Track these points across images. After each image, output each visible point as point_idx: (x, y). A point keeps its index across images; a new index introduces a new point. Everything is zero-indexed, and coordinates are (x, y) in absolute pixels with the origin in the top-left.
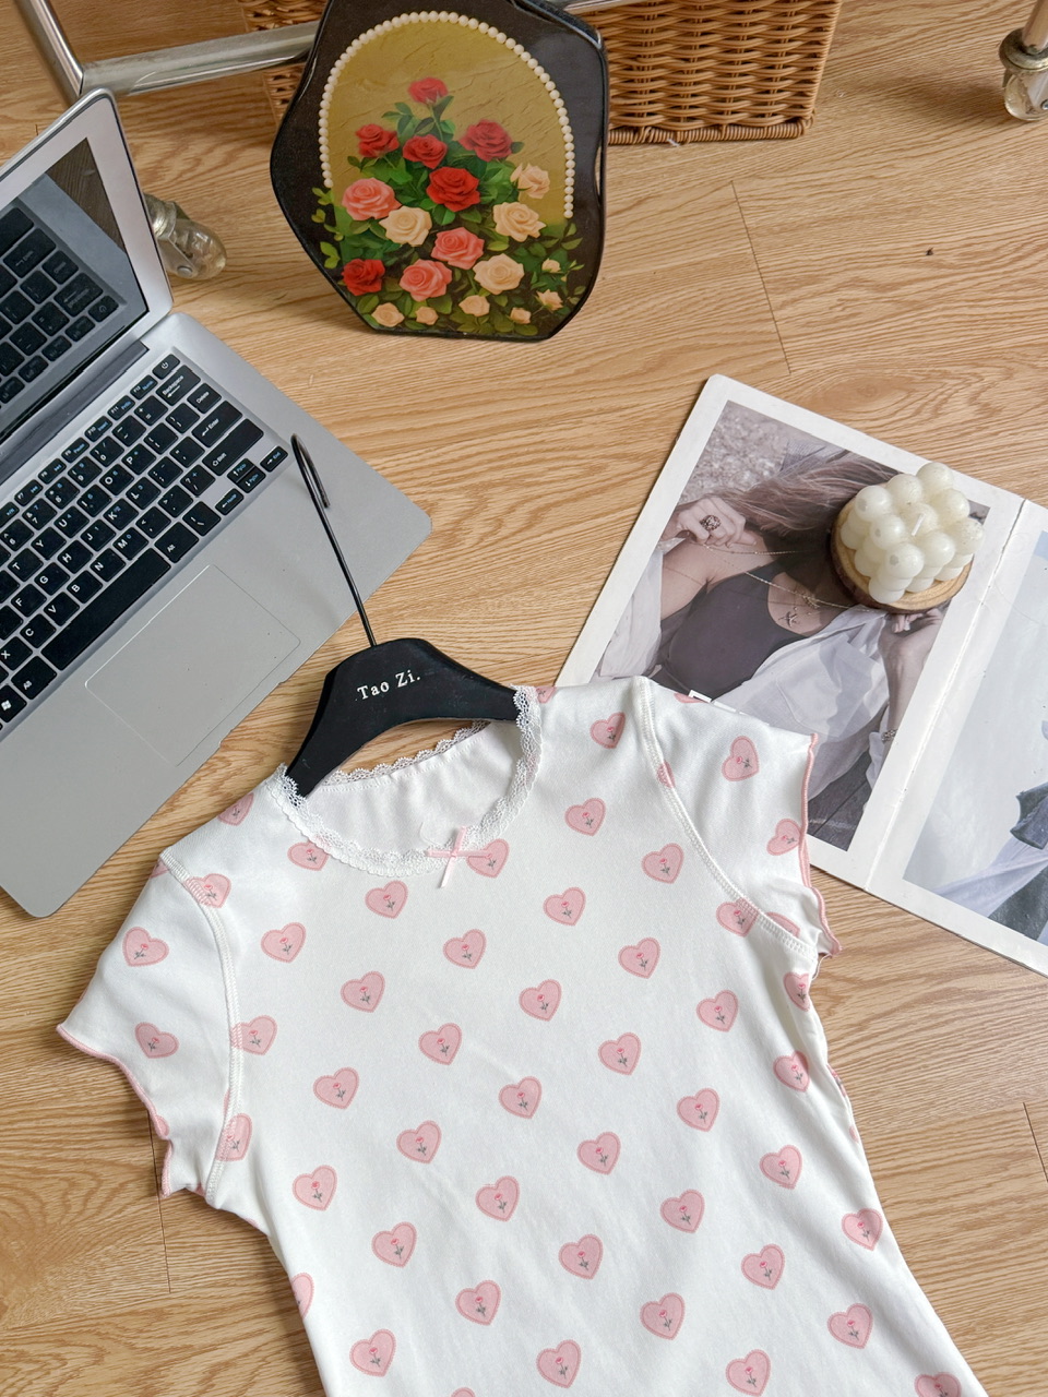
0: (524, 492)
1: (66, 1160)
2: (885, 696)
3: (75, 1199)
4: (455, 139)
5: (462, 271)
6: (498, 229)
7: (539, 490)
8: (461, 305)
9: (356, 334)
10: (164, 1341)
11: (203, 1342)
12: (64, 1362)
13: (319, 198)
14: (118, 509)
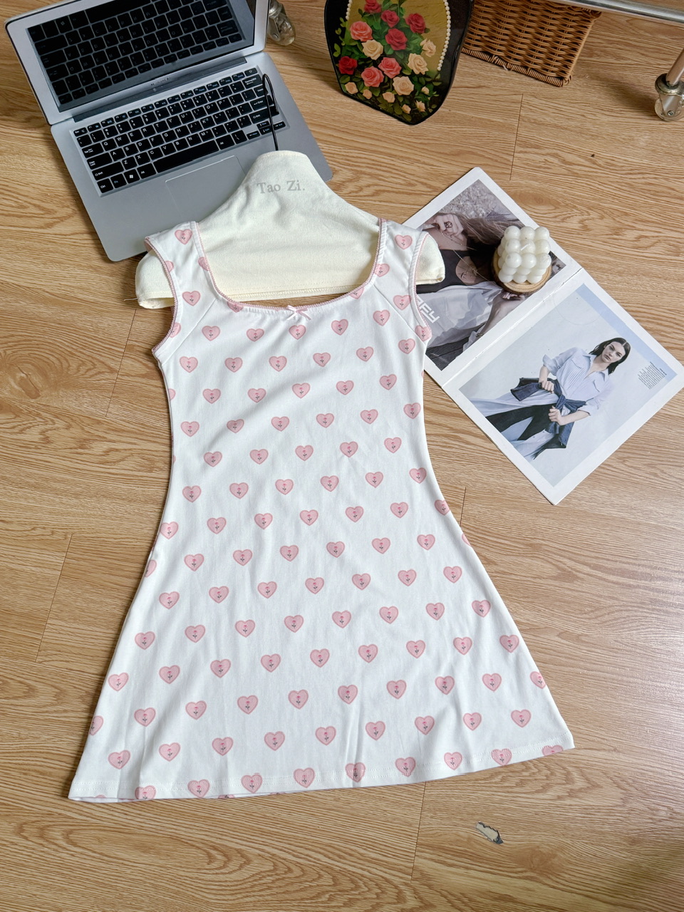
0: (376, 181)
1: (84, 354)
2: (487, 319)
3: (83, 369)
4: (404, 17)
5: (389, 78)
6: (409, 65)
7: (383, 183)
8: (383, 94)
9: (335, 92)
10: (96, 432)
11: (111, 438)
12: (54, 423)
13: (341, 23)
14: (207, 119)
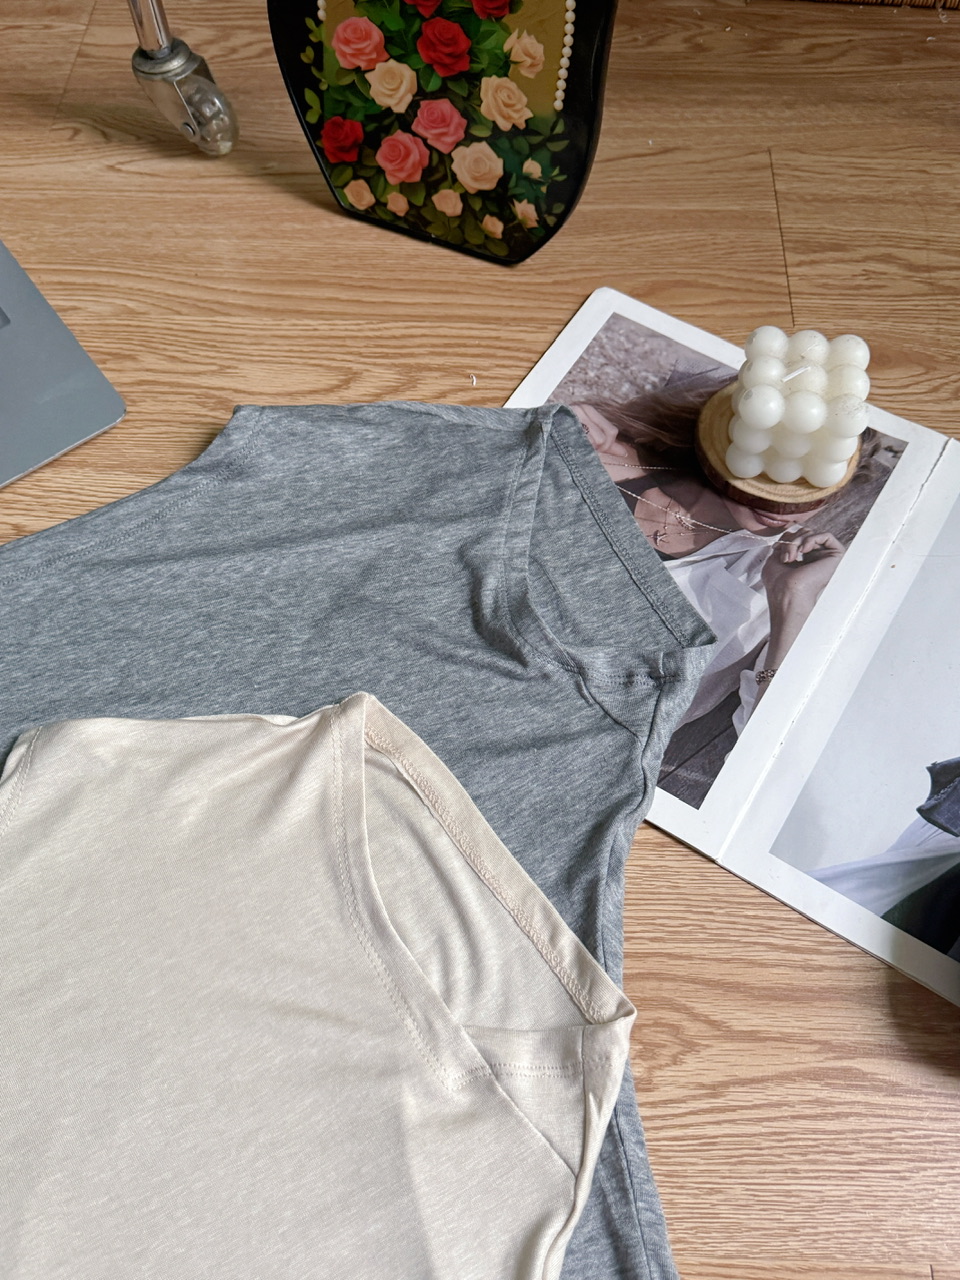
2: (765, 630)
6: (483, 110)
8: (434, 198)
13: (311, 31)
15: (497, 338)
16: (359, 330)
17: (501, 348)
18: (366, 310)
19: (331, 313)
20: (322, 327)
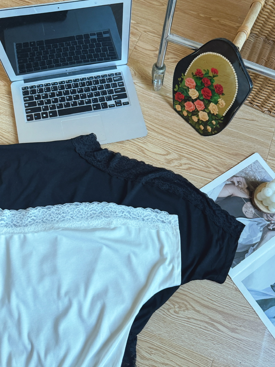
2: (259, 240)
7: (193, 164)
15: (201, 155)
16: (174, 143)
17: (201, 157)
18: (176, 139)
19: (169, 137)
20: (167, 140)
